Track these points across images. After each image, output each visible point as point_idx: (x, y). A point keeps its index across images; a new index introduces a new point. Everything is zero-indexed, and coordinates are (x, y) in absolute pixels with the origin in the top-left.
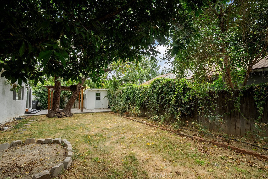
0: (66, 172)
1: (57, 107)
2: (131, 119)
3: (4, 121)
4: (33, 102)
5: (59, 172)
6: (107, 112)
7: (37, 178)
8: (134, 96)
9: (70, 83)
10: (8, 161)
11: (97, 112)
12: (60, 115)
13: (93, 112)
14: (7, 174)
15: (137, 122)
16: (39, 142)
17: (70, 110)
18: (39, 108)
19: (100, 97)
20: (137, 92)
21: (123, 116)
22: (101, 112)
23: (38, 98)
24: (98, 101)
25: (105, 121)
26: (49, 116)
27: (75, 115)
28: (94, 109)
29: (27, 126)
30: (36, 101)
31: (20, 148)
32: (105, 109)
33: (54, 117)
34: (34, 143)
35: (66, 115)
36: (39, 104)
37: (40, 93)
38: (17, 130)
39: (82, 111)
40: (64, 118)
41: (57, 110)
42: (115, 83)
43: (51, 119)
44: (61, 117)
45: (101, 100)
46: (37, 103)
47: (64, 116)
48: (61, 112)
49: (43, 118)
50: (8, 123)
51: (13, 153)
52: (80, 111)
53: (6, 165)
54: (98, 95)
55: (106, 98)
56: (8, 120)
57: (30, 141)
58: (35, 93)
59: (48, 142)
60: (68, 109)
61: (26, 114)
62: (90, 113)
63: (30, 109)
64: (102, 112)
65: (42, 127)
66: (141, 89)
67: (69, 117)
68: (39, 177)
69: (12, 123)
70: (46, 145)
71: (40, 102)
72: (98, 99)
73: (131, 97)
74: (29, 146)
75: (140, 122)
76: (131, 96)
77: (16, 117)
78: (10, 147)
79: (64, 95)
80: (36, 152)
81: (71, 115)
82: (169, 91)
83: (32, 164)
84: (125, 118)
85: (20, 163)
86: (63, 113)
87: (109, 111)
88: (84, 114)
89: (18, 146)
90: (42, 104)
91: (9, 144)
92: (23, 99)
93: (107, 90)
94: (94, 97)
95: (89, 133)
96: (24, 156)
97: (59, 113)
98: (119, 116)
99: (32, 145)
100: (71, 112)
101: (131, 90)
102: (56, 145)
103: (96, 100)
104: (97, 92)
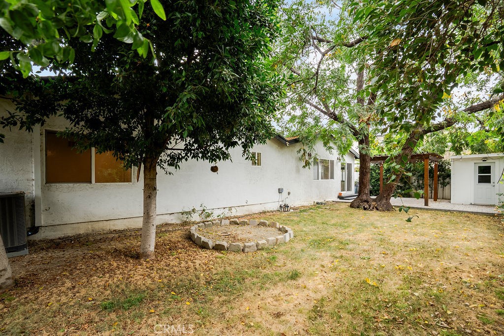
1: (364, 191)
3: (300, 203)
12: (366, 206)
17: (388, 199)
24: (484, 185)
28: (471, 204)
33: (358, 207)
39: (426, 204)
40: (372, 212)
41: (365, 197)
44: (368, 210)
45: (496, 184)
47: (375, 209)
48: (370, 201)
60: (384, 197)
63: (349, 193)
67: (383, 211)
72: (484, 179)
77: (319, 201)
81: (389, 208)
86: (374, 203)
97: (367, 201)
100: (389, 202)
103: (479, 182)
104: (482, 162)
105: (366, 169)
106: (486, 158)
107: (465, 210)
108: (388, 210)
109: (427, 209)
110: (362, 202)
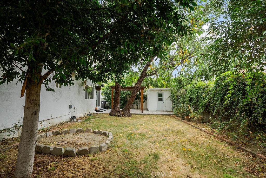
0: (100, 153)
1: (117, 106)
2: (190, 125)
3: (79, 115)
4: (102, 102)
5: (95, 151)
6: (168, 115)
7: (80, 150)
8: (197, 97)
9: (130, 83)
10: (72, 140)
11: (157, 114)
12: (119, 115)
13: (153, 114)
14: (69, 146)
15: (196, 128)
16: (94, 132)
17: (129, 110)
18: (107, 107)
19: (163, 97)
20: (200, 91)
21: (183, 121)
22: (161, 114)
23: (106, 98)
24: (160, 102)
25: (158, 124)
26: (111, 114)
27: (135, 115)
28: (156, 111)
29: (92, 120)
30: (104, 101)
31: (81, 134)
32: (169, 112)
33: (115, 116)
34: (90, 132)
35: (125, 115)
36: (107, 103)
37: (107, 93)
38: (85, 122)
39: (142, 112)
40: (123, 118)
41: (118, 109)
42: (180, 81)
43: (112, 117)
44: (120, 116)
45: (164, 102)
46: (105, 102)
47: (124, 116)
48: (120, 111)
49: (106, 116)
50: (82, 117)
51: (76, 136)
52: (140, 112)
53: (70, 141)
54: (160, 95)
55: (170, 99)
56: (82, 115)
57: (88, 131)
58: (104, 93)
59: (100, 133)
60: (127, 109)
61: (95, 112)
62: (150, 114)
63: (99, 108)
64: (163, 115)
65: (102, 122)
66: (205, 88)
67: (128, 116)
68: (81, 150)
69: (84, 117)
70: (98, 135)
71: (108, 102)
72: (160, 100)
73: (195, 98)
74: (87, 134)
75: (198, 129)
76: (194, 96)
77: (88, 113)
78: (76, 132)
79: (127, 96)
80: (89, 138)
81: (130, 115)
82: (237, 89)
83: (83, 144)
84: (185, 122)
85: (77, 142)
86: (122, 113)
87: (171, 115)
88: (143, 116)
89: (81, 133)
90: (109, 103)
91: (76, 130)
92: (93, 98)
93: (170, 90)
94: (157, 97)
95: (135, 131)
96: (81, 139)
97: (119, 112)
98: (179, 120)
99: (89, 134)
100: (130, 112)
101: (194, 90)
102: (103, 136)
103: (159, 101)
104: (160, 92)
105: (119, 93)
106: (161, 90)
107: (155, 113)
108: (130, 116)
109: (143, 114)
110: (116, 112)
